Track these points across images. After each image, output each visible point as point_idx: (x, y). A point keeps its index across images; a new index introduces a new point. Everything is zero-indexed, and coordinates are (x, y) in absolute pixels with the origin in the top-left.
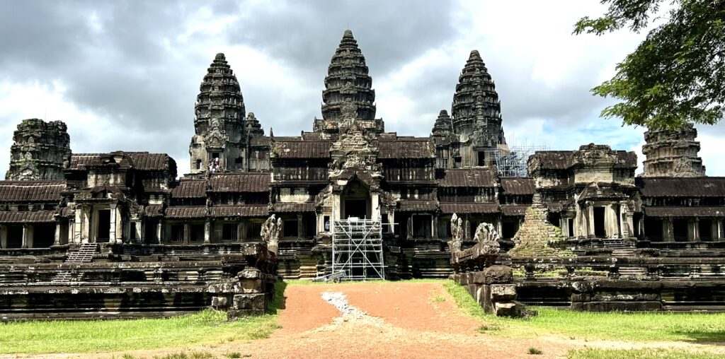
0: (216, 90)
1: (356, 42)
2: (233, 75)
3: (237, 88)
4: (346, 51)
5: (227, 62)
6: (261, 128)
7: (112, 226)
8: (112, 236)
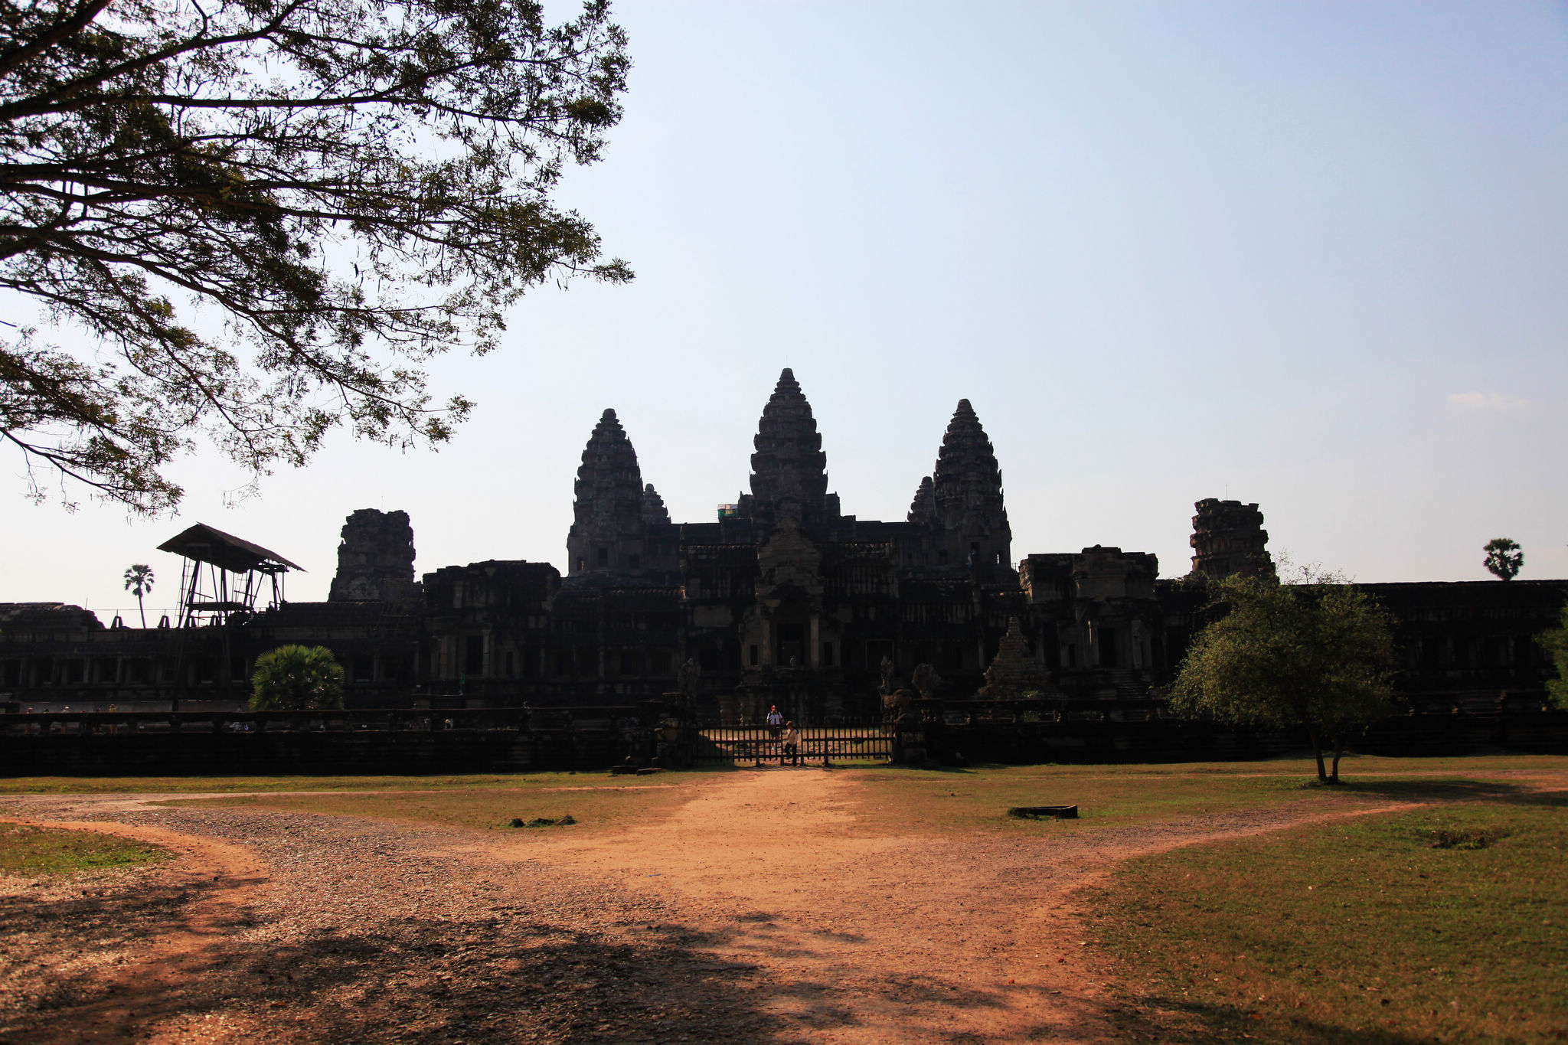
0: (604, 460)
1: (798, 384)
2: (626, 438)
3: (632, 456)
4: (784, 397)
5: (618, 421)
6: (664, 506)
7: (486, 657)
8: (485, 670)
